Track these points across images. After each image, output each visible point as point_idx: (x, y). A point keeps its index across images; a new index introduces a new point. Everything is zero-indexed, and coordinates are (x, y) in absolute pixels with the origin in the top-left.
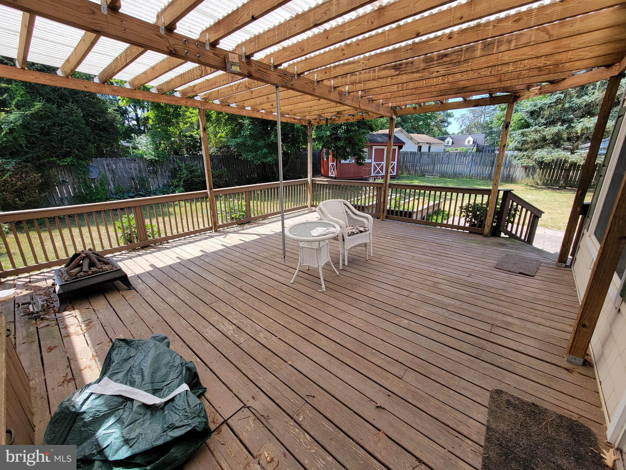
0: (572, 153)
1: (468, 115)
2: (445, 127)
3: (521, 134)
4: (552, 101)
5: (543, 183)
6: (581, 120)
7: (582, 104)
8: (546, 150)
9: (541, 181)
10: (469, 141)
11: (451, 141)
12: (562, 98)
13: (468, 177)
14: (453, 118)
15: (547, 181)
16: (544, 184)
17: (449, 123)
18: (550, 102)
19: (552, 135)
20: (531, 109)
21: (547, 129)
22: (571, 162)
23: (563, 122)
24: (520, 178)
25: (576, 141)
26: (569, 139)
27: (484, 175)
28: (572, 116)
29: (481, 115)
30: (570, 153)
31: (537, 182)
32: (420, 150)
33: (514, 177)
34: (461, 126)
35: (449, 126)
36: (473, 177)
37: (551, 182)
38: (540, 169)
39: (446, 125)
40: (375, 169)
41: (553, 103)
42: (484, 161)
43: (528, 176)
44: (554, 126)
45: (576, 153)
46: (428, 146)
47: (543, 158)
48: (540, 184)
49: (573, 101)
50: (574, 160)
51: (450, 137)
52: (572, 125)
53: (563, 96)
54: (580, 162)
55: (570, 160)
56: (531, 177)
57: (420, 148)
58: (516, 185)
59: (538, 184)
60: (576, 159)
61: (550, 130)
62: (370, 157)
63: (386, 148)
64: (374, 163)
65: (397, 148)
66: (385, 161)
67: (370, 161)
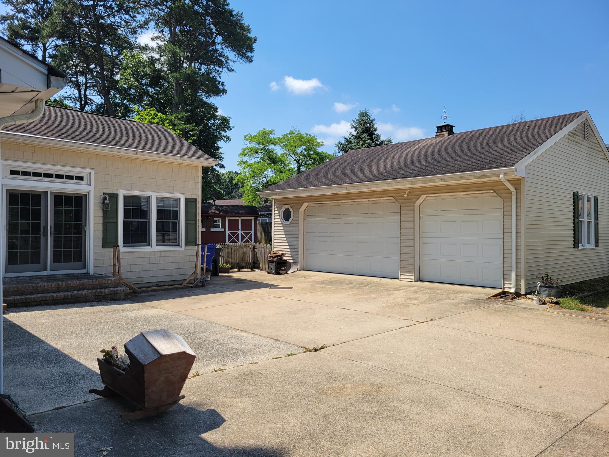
40: (230, 237)
62: (224, 226)
63: (241, 219)
64: (229, 232)
65: (253, 219)
66: (240, 230)
67: (223, 230)
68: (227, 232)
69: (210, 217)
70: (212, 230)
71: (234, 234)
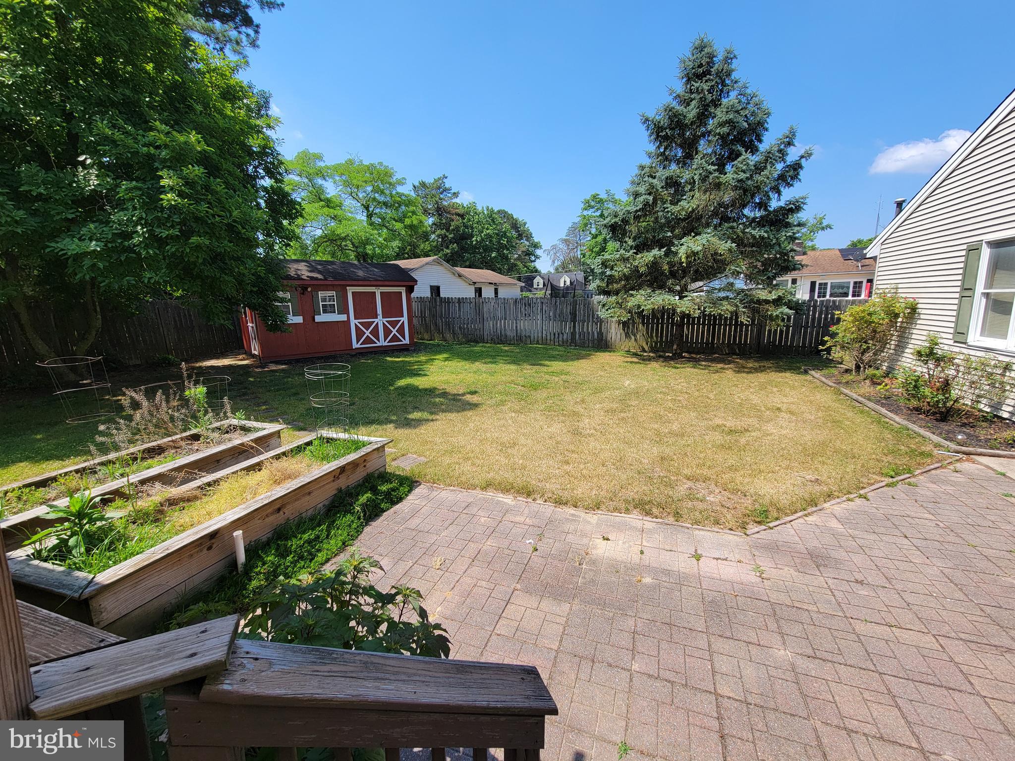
0: (681, 298)
1: (561, 246)
2: (532, 261)
3: (602, 264)
4: (638, 208)
5: (651, 347)
6: (683, 240)
7: (680, 214)
8: (643, 292)
9: (647, 344)
10: (565, 282)
11: (541, 281)
12: (651, 203)
13: (540, 342)
14: (542, 250)
15: (656, 343)
16: (653, 350)
17: (537, 257)
18: (635, 209)
19: (647, 265)
20: (610, 221)
21: (638, 256)
22: (681, 313)
23: (660, 244)
24: (618, 340)
25: (683, 277)
26: (673, 274)
27: (565, 337)
28: (669, 234)
29: (577, 247)
30: (677, 298)
31: (642, 347)
32: (480, 295)
33: (609, 338)
34: (554, 262)
35: (538, 260)
36: (548, 341)
37: (661, 345)
38: (643, 324)
39: (533, 258)
40: (360, 334)
41: (640, 210)
42: (562, 312)
43: (627, 335)
44: (648, 251)
45: (686, 296)
46: (492, 288)
47: (639, 306)
48: (646, 349)
49: (667, 208)
50: (684, 309)
51: (540, 276)
52: (673, 249)
53: (651, 198)
54: (694, 312)
55: (679, 310)
56: (633, 338)
57: (479, 291)
58: (612, 354)
59: (644, 350)
60: (687, 307)
61: (642, 257)
62: (344, 310)
63: (379, 291)
64: (357, 321)
65: (403, 290)
66: (380, 317)
67: (343, 318)
68: (353, 322)
69: (309, 289)
70: (318, 319)
71: (367, 325)
